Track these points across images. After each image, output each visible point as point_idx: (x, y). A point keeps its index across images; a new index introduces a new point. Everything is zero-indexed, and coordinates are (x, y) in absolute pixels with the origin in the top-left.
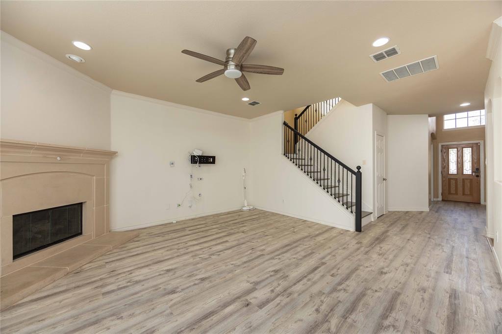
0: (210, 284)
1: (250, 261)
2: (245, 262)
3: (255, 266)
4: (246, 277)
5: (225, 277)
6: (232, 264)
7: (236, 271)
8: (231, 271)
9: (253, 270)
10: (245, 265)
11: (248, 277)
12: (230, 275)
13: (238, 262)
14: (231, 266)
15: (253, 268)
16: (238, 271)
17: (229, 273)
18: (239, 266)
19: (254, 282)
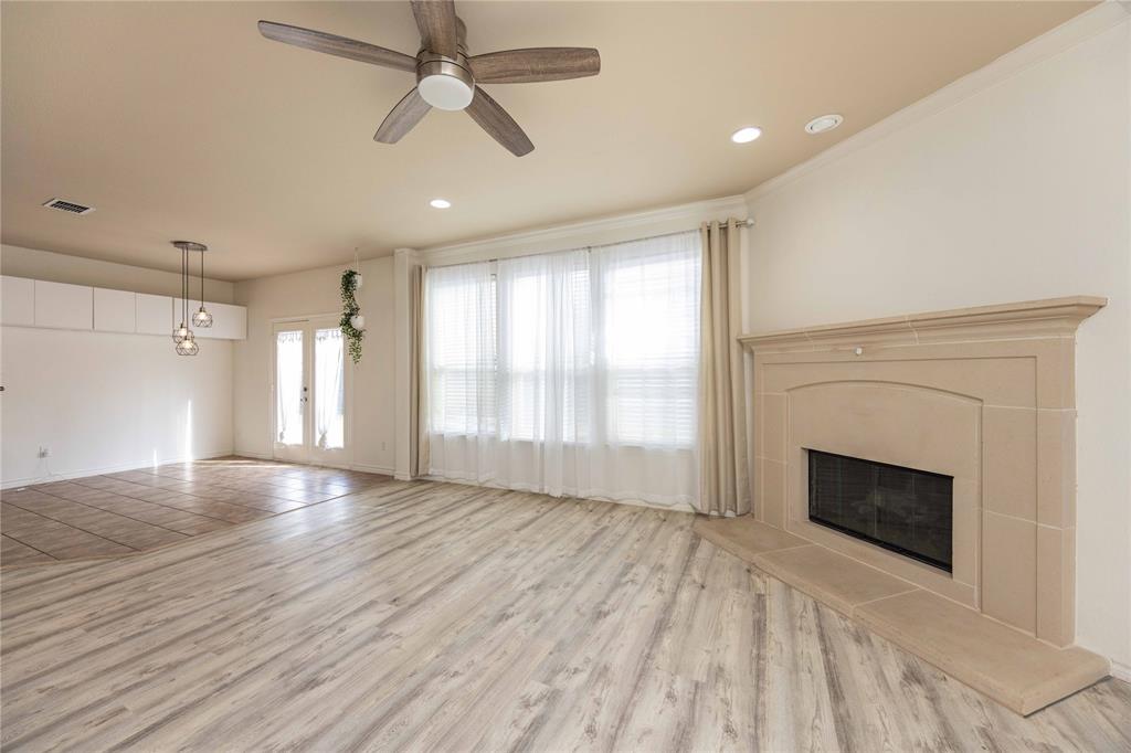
0: (481, 611)
1: (398, 707)
2: (414, 694)
3: (377, 687)
4: (403, 647)
5: (458, 633)
6: (456, 674)
7: (434, 654)
8: (449, 651)
9: (385, 672)
10: (411, 684)
11: (398, 647)
12: (447, 641)
13: (441, 687)
14: (456, 667)
15: (386, 678)
16: (429, 656)
17: (451, 646)
18: (433, 675)
19: (383, 638)
